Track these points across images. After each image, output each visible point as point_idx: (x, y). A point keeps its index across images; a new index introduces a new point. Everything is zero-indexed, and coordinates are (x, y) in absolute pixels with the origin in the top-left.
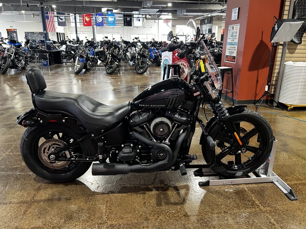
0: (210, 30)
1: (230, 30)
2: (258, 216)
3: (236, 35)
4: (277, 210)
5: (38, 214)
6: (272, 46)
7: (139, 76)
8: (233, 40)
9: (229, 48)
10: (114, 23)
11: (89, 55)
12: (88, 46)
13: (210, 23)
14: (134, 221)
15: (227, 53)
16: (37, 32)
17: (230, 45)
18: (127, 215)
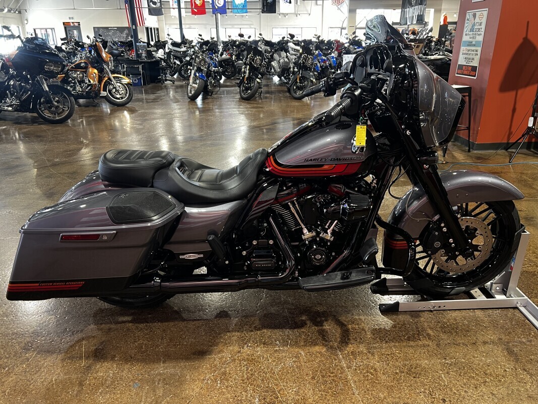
0: (419, 18)
1: (468, 20)
3: (479, 29)
7: (296, 103)
8: (473, 38)
9: (464, 52)
10: (244, 8)
11: (211, 67)
12: (206, 51)
13: (421, 4)
15: (462, 61)
16: (114, 27)
17: (468, 45)
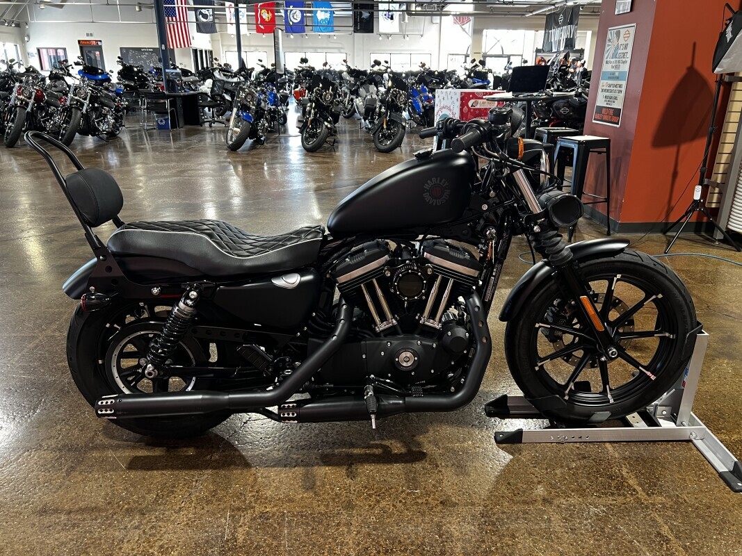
0: (568, 42)
1: (609, 40)
2: (629, 516)
3: (624, 54)
4: (682, 503)
5: (99, 478)
6: (716, 81)
8: (617, 67)
9: (604, 88)
10: (329, 26)
11: (263, 104)
12: (263, 82)
13: (571, 23)
14: (317, 510)
15: (601, 102)
16: (148, 48)
17: (610, 78)
18: (304, 493)
